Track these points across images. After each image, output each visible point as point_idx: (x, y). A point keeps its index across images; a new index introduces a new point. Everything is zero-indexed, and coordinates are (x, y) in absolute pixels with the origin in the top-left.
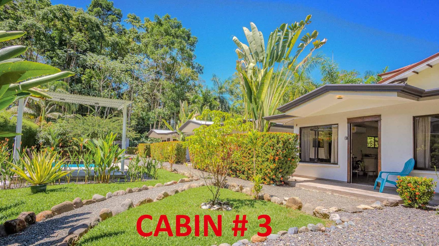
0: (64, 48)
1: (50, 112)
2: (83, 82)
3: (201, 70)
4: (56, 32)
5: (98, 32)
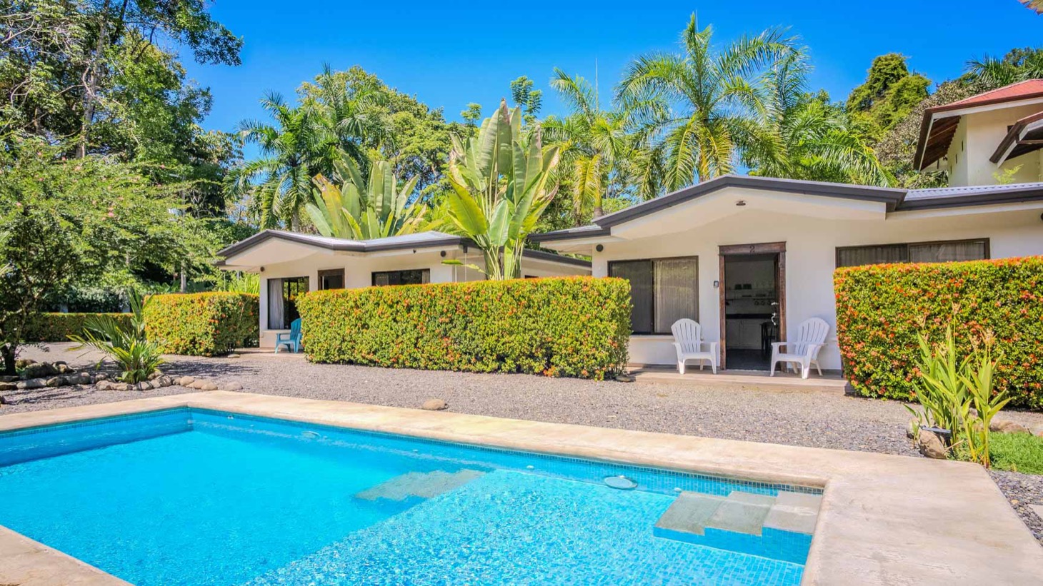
3: (231, 51)
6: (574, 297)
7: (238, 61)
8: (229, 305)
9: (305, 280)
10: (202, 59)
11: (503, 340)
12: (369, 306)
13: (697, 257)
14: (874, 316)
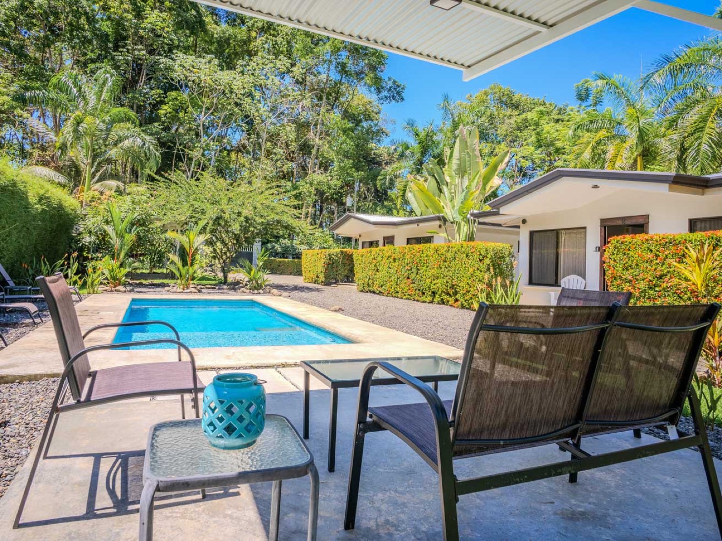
0: (126, 44)
1: (98, 181)
2: (163, 119)
3: (398, 93)
4: (109, 23)
5: (194, 12)
6: (467, 256)
7: (402, 99)
8: (333, 257)
9: (377, 242)
10: (381, 102)
11: (434, 282)
12: (379, 259)
13: (585, 228)
14: (627, 275)
